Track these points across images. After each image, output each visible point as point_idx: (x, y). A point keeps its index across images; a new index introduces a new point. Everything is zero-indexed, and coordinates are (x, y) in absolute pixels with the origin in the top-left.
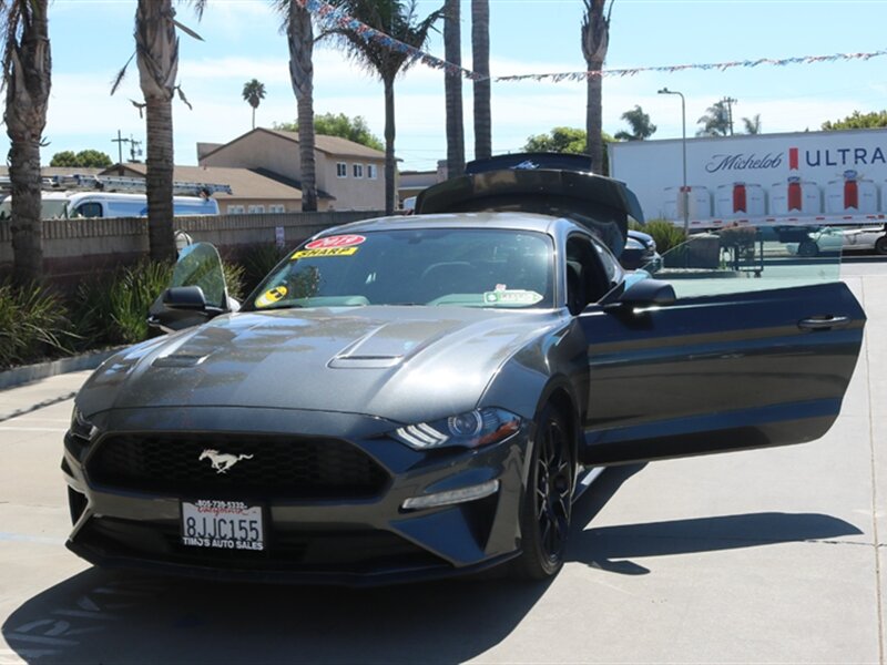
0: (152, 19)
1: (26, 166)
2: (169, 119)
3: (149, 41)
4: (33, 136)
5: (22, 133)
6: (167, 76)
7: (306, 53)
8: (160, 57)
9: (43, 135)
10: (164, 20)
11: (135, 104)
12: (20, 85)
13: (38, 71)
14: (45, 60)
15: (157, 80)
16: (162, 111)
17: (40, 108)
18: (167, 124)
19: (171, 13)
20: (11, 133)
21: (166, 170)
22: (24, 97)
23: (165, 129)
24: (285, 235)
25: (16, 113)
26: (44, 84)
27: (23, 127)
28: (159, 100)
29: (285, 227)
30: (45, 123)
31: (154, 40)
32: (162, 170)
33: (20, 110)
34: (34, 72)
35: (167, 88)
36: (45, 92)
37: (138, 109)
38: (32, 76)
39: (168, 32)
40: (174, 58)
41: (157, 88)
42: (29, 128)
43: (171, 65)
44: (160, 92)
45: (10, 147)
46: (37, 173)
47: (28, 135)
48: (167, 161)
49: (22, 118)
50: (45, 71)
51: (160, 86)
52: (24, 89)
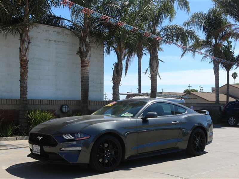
0: (152, 58)
1: (115, 89)
2: (156, 80)
3: (152, 63)
4: (117, 83)
5: (115, 82)
6: (156, 71)
7: (217, 65)
8: (154, 66)
9: (120, 83)
10: (155, 58)
11: (149, 77)
12: (115, 73)
13: (119, 70)
14: (121, 67)
15: (153, 71)
16: (154, 78)
17: (119, 77)
18: (155, 81)
19: (157, 57)
20: (113, 83)
21: (155, 92)
22: (116, 75)
23: (155, 82)
24: (194, 108)
25: (114, 78)
26: (120, 72)
27: (115, 81)
28: (154, 76)
29: (194, 106)
30: (120, 81)
31: (153, 63)
32: (154, 91)
33: (115, 78)
34: (118, 70)
35: (156, 73)
36: (120, 74)
37: (150, 78)
38: (118, 71)
39: (156, 61)
40: (157, 66)
41: (153, 73)
42: (117, 82)
43: (157, 68)
44: (154, 74)
45: (113, 86)
46: (118, 91)
47: (116, 83)
48: (155, 89)
49: (115, 79)
50: (121, 70)
51: (154, 73)
52: (116, 74)
